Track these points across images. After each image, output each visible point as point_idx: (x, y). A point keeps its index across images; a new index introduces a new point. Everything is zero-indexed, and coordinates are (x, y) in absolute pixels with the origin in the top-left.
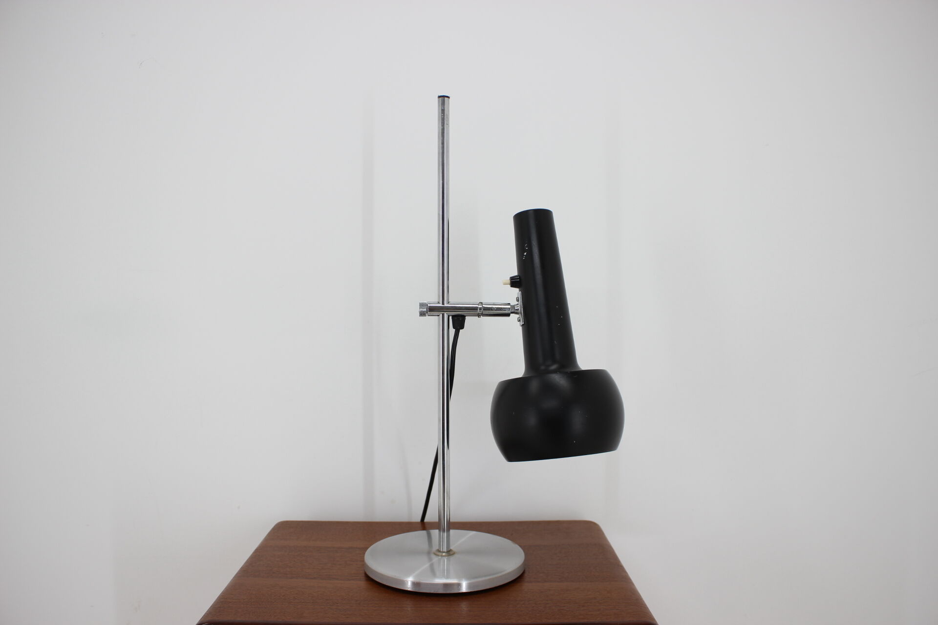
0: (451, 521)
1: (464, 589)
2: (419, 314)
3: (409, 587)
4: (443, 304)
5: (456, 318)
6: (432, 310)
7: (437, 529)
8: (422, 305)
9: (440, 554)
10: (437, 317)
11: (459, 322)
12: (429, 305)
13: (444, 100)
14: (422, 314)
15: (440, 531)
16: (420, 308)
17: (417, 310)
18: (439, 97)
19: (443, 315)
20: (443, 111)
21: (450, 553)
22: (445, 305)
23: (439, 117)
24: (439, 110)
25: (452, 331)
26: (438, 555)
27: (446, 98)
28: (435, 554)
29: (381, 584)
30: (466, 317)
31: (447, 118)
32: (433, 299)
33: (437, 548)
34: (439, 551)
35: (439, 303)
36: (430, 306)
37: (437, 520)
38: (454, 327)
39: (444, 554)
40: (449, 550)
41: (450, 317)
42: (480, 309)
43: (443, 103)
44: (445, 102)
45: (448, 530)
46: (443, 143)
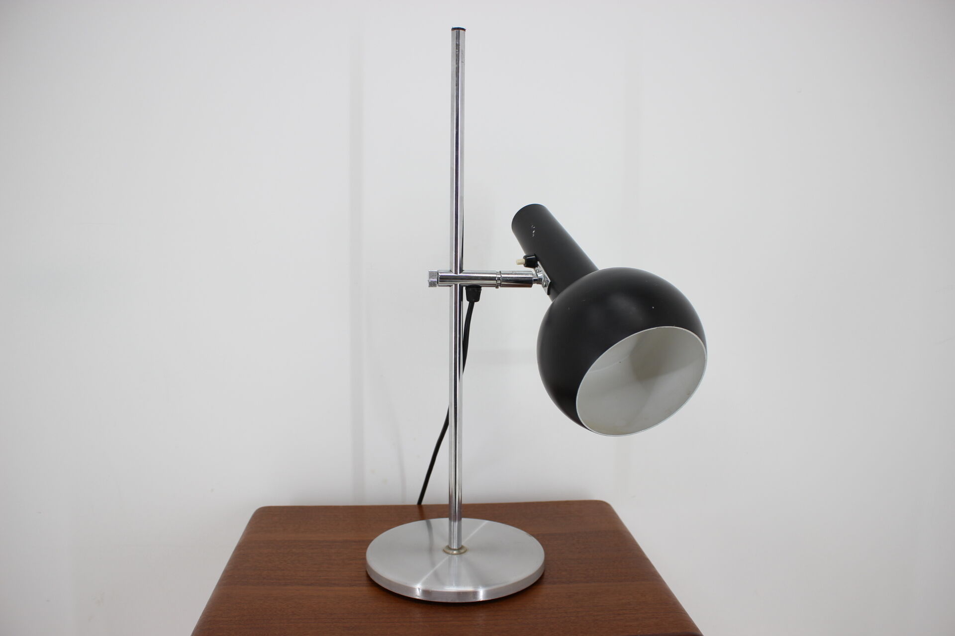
0: (463, 503)
1: (481, 596)
2: (428, 284)
3: (418, 594)
4: (456, 273)
5: (470, 289)
6: (443, 280)
7: (446, 517)
8: (431, 274)
9: (451, 552)
10: (449, 287)
11: (474, 294)
12: (440, 274)
13: (459, 32)
14: (432, 284)
15: (450, 519)
16: (430, 278)
17: (426, 280)
18: (453, 29)
19: (456, 285)
20: (458, 46)
21: (461, 549)
22: (459, 274)
23: (452, 53)
24: (452, 44)
25: (466, 304)
26: (448, 553)
27: (461, 31)
28: (444, 551)
29: (388, 590)
30: (482, 288)
31: (463, 54)
32: (445, 267)
33: (447, 544)
34: (449, 548)
35: (451, 271)
36: (442, 276)
37: (447, 502)
38: (468, 299)
39: (455, 552)
40: (460, 546)
41: (464, 288)
42: (499, 279)
43: (458, 37)
44: (460, 33)
45: (460, 520)
46: (457, 85)
